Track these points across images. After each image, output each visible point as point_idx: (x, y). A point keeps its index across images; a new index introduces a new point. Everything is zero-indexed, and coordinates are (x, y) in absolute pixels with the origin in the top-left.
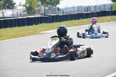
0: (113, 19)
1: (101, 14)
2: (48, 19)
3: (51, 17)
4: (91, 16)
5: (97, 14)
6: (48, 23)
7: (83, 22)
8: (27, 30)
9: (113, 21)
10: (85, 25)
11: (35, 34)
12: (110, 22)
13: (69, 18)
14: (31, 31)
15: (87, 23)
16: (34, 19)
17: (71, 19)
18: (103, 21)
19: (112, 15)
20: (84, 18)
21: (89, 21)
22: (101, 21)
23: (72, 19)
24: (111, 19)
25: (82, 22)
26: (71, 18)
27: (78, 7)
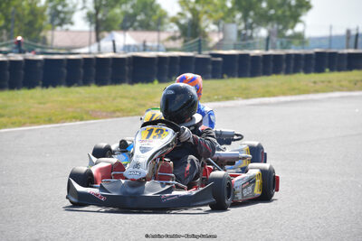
2: (210, 67)
3: (220, 59)
7: (329, 82)
8: (114, 99)
10: (332, 91)
11: (133, 113)
13: (284, 66)
14: (126, 103)
15: (341, 86)
16: (157, 62)
17: (291, 70)
20: (340, 70)
21: (350, 81)
23: (296, 71)
25: (323, 82)
26: (292, 65)
27: (348, 32)
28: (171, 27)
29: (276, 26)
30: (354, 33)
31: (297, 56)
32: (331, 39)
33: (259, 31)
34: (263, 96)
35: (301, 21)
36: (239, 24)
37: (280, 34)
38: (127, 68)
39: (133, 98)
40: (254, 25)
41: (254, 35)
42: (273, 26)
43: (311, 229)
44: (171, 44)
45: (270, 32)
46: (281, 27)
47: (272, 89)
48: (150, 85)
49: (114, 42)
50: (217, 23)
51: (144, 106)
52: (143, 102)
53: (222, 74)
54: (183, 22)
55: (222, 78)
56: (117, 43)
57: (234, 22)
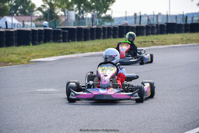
0: (185, 39)
1: (166, 29)
2: (61, 35)
3: (67, 31)
4: (146, 31)
5: (159, 29)
6: (60, 42)
9: (182, 44)
11: (19, 63)
12: (177, 44)
13: (102, 34)
16: (31, 33)
17: (106, 36)
18: (165, 43)
19: (186, 31)
21: (138, 42)
22: (162, 41)
23: (108, 37)
24: (182, 39)
26: (106, 34)
27: (135, 14)
28: (38, 13)
29: (96, 12)
30: (138, 15)
31: (109, 29)
32: (126, 18)
33: (87, 14)
34: (92, 52)
35: (110, 9)
36: (76, 11)
37: (99, 16)
38: (14, 37)
39: (19, 54)
40: (84, 12)
41: (85, 17)
42: (94, 12)
43: (123, 126)
44: (39, 23)
45: (93, 15)
46: (98, 12)
47: (96, 47)
48: (28, 46)
49: (6, 22)
50: (63, 11)
51: (25, 58)
52: (24, 56)
53: (69, 40)
54: (44, 10)
55: (69, 41)
56: (8, 23)
57: (73, 10)
